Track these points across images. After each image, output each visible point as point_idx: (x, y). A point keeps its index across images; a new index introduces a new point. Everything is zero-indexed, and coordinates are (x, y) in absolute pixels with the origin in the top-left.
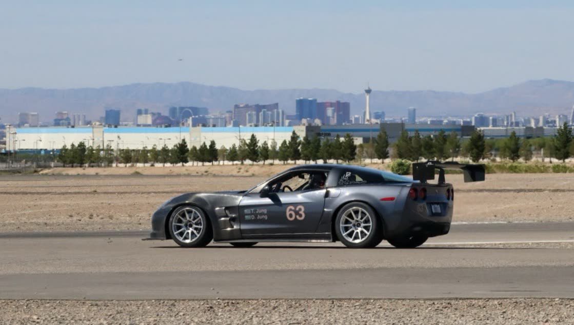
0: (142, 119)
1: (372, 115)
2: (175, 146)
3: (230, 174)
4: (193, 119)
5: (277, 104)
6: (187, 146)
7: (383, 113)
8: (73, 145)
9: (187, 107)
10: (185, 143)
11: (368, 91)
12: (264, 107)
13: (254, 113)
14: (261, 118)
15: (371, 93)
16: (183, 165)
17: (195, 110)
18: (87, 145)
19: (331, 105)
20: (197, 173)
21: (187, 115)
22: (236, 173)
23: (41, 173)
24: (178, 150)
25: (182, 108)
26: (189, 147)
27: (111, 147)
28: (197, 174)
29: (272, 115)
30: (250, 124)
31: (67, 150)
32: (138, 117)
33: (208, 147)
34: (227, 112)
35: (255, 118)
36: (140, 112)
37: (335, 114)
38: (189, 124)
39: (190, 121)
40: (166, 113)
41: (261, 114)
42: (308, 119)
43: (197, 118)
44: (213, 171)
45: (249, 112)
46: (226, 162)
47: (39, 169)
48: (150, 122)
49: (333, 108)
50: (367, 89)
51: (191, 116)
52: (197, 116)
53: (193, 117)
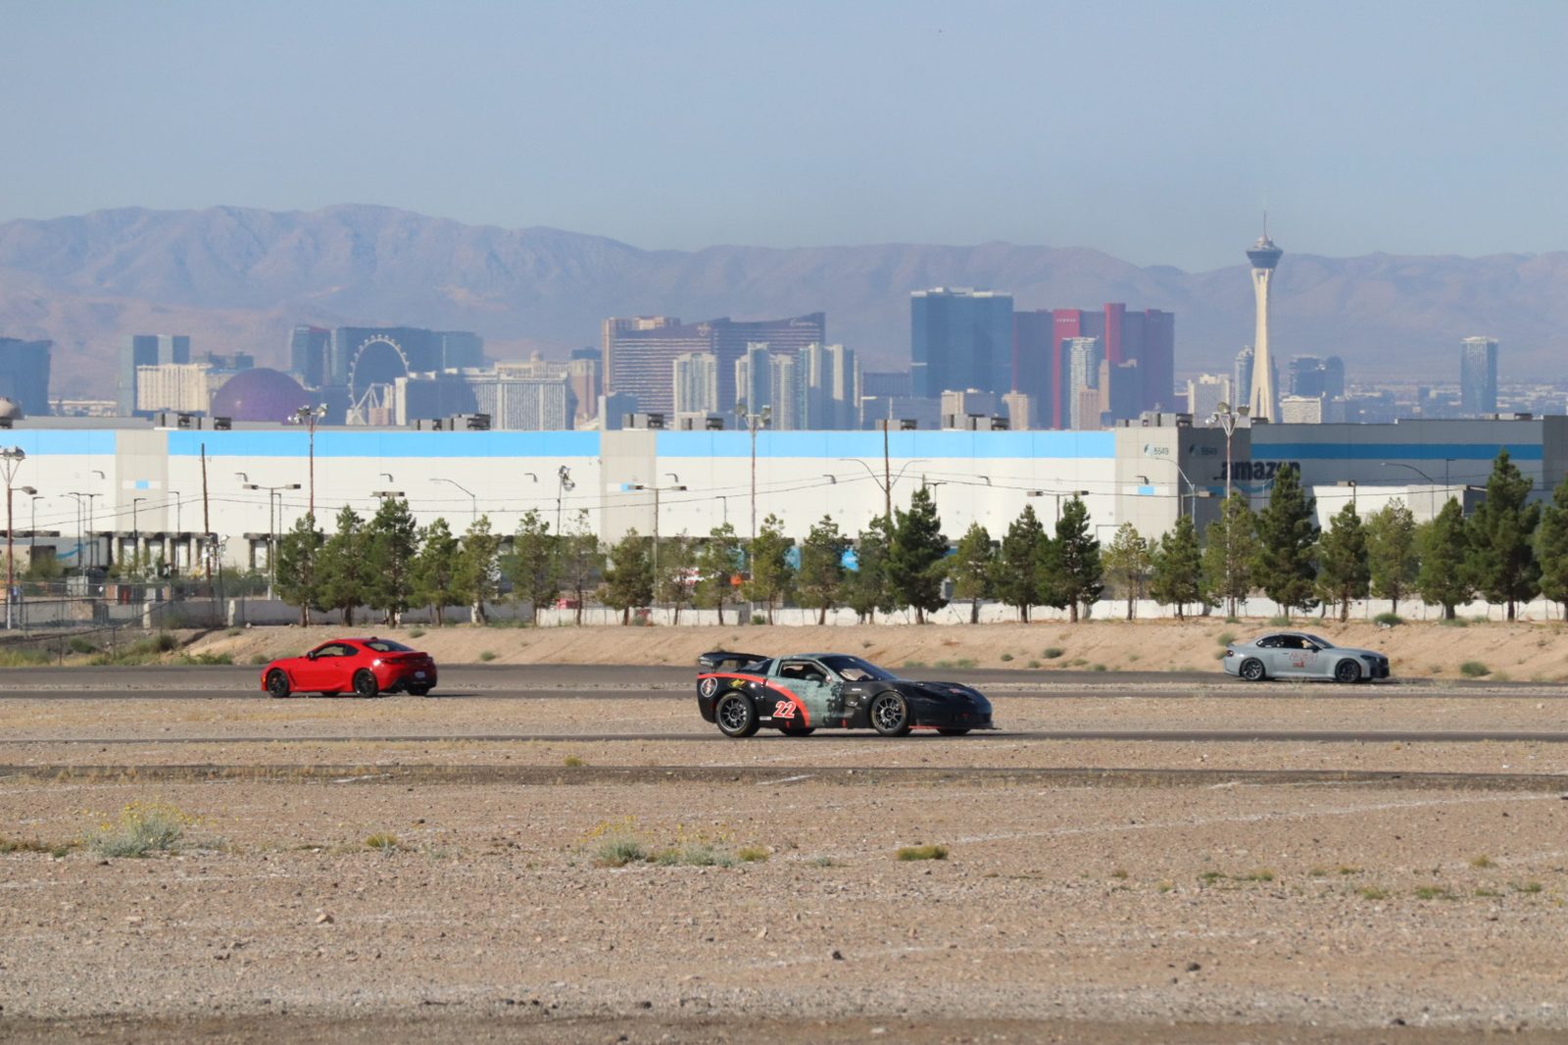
0: (158, 386)
1: (1284, 377)
2: (874, 523)
3: (1179, 665)
4: (411, 387)
5: (818, 320)
6: (937, 525)
7: (1335, 363)
8: (348, 517)
9: (375, 332)
10: (931, 510)
11: (1266, 258)
12: (756, 330)
13: (709, 359)
14: (742, 386)
15: (1281, 265)
16: (921, 620)
17: (422, 346)
18: (423, 519)
19: (1084, 324)
20: (1008, 658)
21: (381, 368)
22: (1213, 661)
23: (196, 650)
24: (894, 546)
25: (354, 336)
26: (953, 529)
27: (545, 527)
28: (1007, 665)
29: (798, 373)
30: (689, 414)
31: (319, 538)
32: (142, 375)
33: (1051, 533)
34: (577, 355)
35: (712, 383)
36: (146, 352)
37: (1105, 367)
38: (392, 413)
39: (397, 394)
40: (278, 357)
41: (743, 364)
42: (970, 391)
43: (431, 384)
44: (1087, 649)
45: (686, 357)
46: (1147, 609)
47: (184, 634)
48: (197, 400)
49: (1091, 340)
50: (1259, 244)
51: (402, 374)
52: (432, 375)
53: (413, 375)
